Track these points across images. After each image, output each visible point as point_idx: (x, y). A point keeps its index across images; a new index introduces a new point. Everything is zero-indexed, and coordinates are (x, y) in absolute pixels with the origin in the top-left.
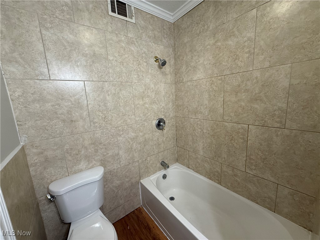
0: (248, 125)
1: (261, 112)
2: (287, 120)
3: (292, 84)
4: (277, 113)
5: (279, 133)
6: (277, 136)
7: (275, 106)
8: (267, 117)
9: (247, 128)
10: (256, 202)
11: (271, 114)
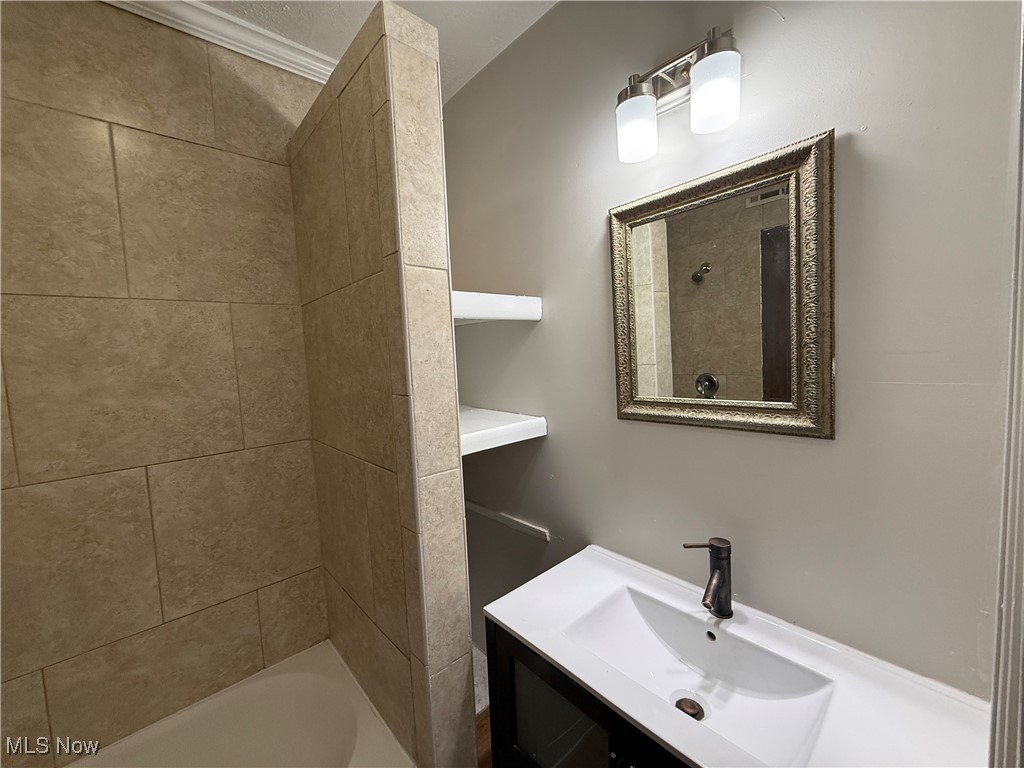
0: (146, 466)
1: (179, 420)
2: (246, 429)
3: (239, 348)
4: (220, 415)
5: (235, 464)
6: (232, 472)
7: (212, 399)
8: (198, 430)
9: (144, 478)
10: (215, 688)
11: (207, 422)
